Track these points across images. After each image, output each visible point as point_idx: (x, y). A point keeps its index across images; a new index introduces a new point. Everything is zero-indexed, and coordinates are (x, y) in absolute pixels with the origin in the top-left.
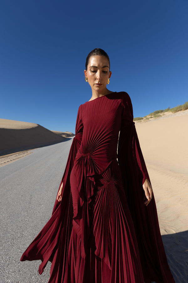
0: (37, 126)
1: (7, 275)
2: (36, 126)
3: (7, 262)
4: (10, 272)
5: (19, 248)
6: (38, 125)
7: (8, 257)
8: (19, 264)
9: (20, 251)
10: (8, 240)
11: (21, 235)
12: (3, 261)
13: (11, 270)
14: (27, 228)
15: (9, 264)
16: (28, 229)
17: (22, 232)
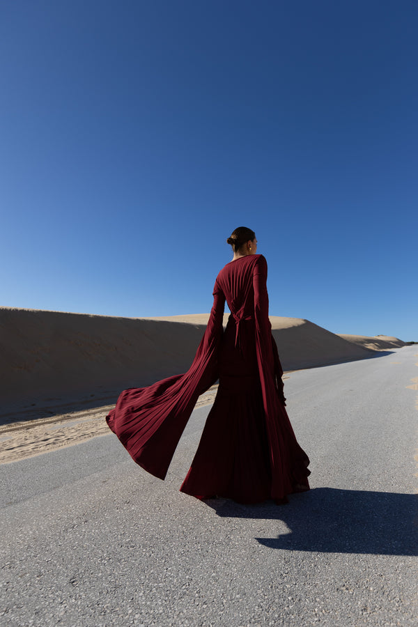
0: (304, 322)
1: (175, 617)
2: (301, 322)
3: (184, 587)
4: (181, 614)
5: (215, 568)
6: (305, 320)
7: (187, 577)
8: (205, 606)
9: (214, 574)
10: (198, 539)
11: (226, 541)
12: (177, 580)
13: (185, 611)
14: (241, 528)
15: (185, 594)
16: (244, 531)
17: (230, 534)
